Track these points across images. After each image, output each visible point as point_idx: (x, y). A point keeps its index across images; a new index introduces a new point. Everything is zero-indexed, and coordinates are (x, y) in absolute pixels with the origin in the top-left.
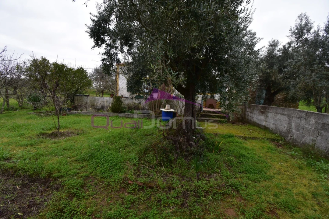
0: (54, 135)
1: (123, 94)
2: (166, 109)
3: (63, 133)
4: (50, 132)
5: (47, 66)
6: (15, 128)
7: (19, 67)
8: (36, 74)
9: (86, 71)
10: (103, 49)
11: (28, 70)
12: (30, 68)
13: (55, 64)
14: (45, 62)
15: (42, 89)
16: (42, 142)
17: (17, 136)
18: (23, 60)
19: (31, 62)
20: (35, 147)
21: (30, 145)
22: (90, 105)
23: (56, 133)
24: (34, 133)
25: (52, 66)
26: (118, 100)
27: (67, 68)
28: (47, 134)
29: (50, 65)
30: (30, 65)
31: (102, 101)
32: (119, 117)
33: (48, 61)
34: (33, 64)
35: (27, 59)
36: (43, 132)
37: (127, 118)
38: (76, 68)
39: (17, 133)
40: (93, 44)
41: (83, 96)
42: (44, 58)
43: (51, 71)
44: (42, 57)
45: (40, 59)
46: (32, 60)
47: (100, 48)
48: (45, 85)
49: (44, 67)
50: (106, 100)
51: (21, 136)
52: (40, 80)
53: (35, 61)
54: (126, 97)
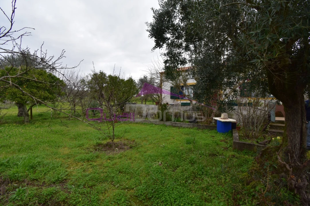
0: (109, 146)
1: (168, 102)
2: (221, 119)
3: (117, 144)
4: (105, 142)
5: (104, 78)
6: (76, 137)
7: (83, 81)
8: (96, 86)
9: (134, 81)
10: (164, 49)
11: (90, 83)
12: (91, 81)
13: (110, 76)
14: (102, 75)
15: (100, 98)
16: (97, 157)
17: (77, 146)
18: (86, 75)
19: (92, 76)
20: (91, 164)
21: (87, 160)
22: (137, 112)
23: (111, 144)
24: (92, 142)
25: (108, 78)
26: (164, 107)
27: (119, 79)
28: (102, 144)
29: (106, 78)
30: (92, 79)
31: (148, 109)
32: (166, 126)
33: (105, 74)
34: (94, 77)
35: (89, 74)
36: (99, 142)
37: (174, 126)
38: (126, 79)
39: (77, 143)
40: (154, 44)
41: (131, 104)
42: (101, 72)
43: (107, 83)
44: (101, 71)
45: (99, 73)
46: (93, 74)
47: (161, 49)
48: (102, 95)
49: (102, 79)
50: (151, 108)
51: (80, 146)
52: (98, 91)
53: (95, 75)
54: (171, 105)
